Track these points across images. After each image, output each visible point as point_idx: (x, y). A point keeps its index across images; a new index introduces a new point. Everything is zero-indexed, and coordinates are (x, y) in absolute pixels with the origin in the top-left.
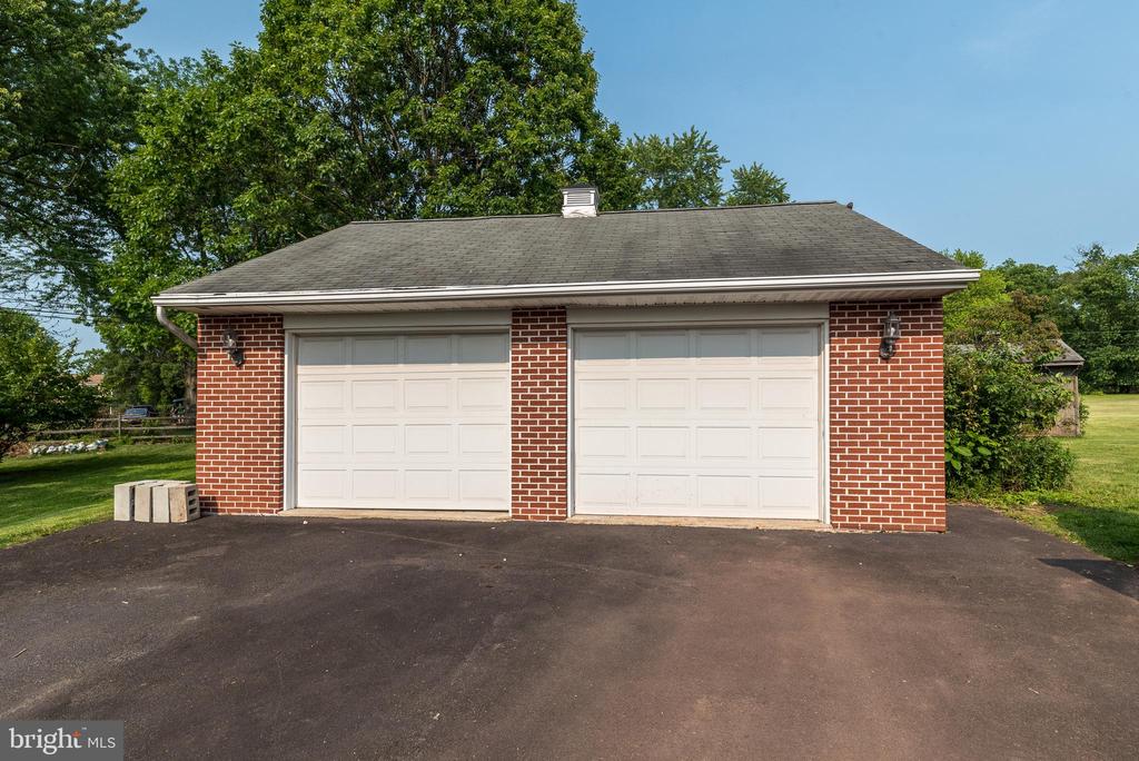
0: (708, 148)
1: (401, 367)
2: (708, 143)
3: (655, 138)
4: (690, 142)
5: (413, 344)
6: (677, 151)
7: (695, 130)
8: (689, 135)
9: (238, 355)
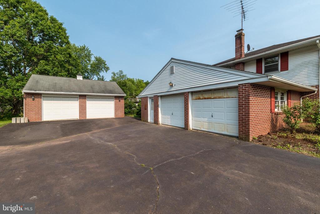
0: (89, 50)
1: (61, 101)
2: (88, 49)
3: (74, 45)
4: (84, 48)
5: (63, 98)
6: (81, 49)
7: (85, 45)
8: (83, 46)
9: (34, 99)
